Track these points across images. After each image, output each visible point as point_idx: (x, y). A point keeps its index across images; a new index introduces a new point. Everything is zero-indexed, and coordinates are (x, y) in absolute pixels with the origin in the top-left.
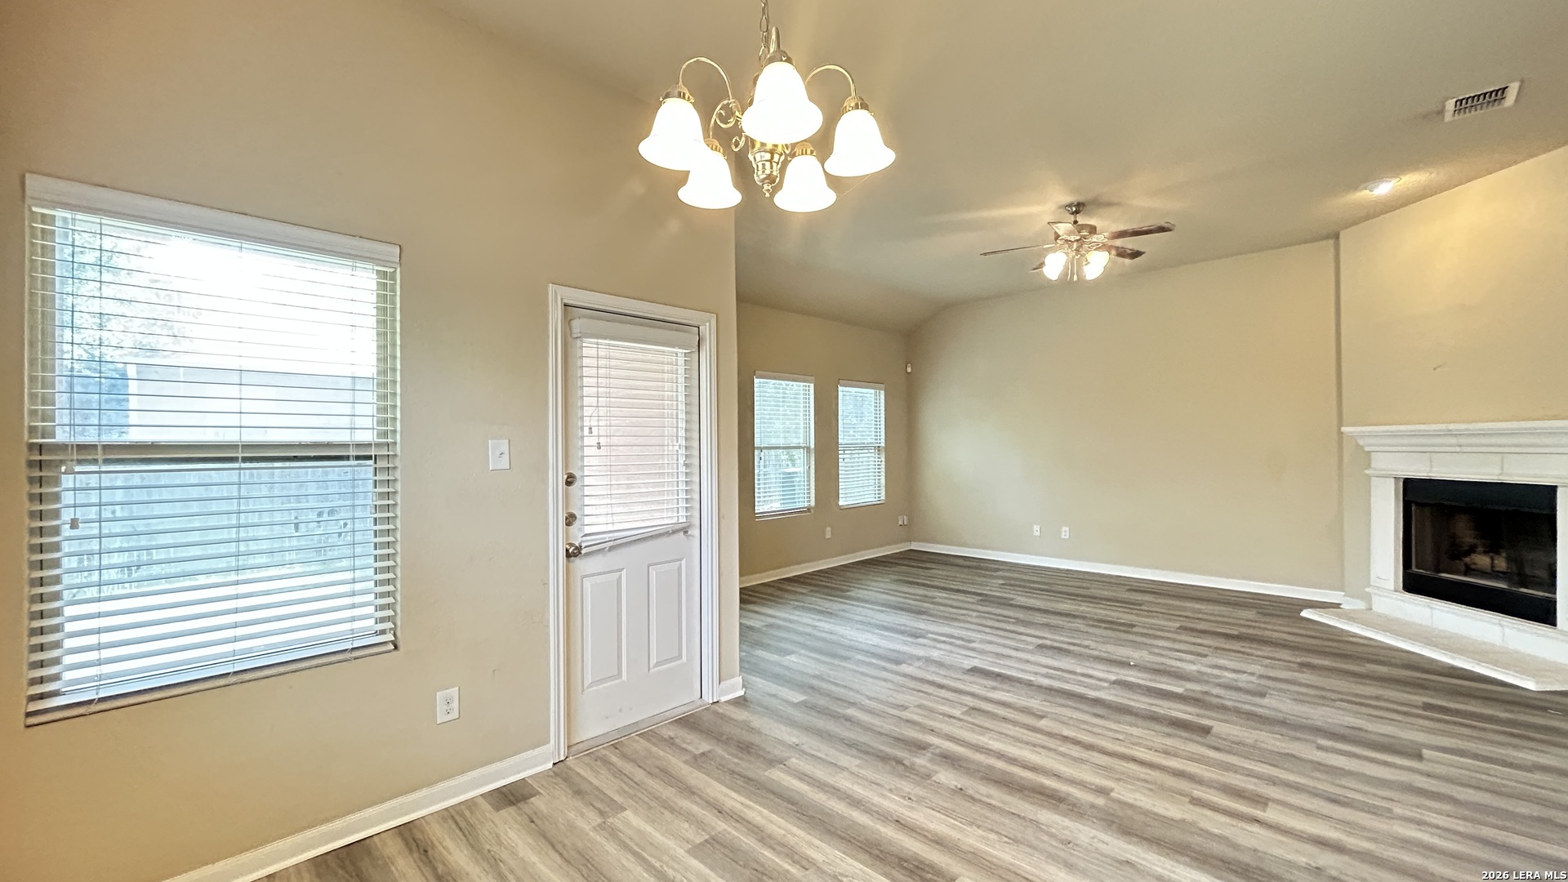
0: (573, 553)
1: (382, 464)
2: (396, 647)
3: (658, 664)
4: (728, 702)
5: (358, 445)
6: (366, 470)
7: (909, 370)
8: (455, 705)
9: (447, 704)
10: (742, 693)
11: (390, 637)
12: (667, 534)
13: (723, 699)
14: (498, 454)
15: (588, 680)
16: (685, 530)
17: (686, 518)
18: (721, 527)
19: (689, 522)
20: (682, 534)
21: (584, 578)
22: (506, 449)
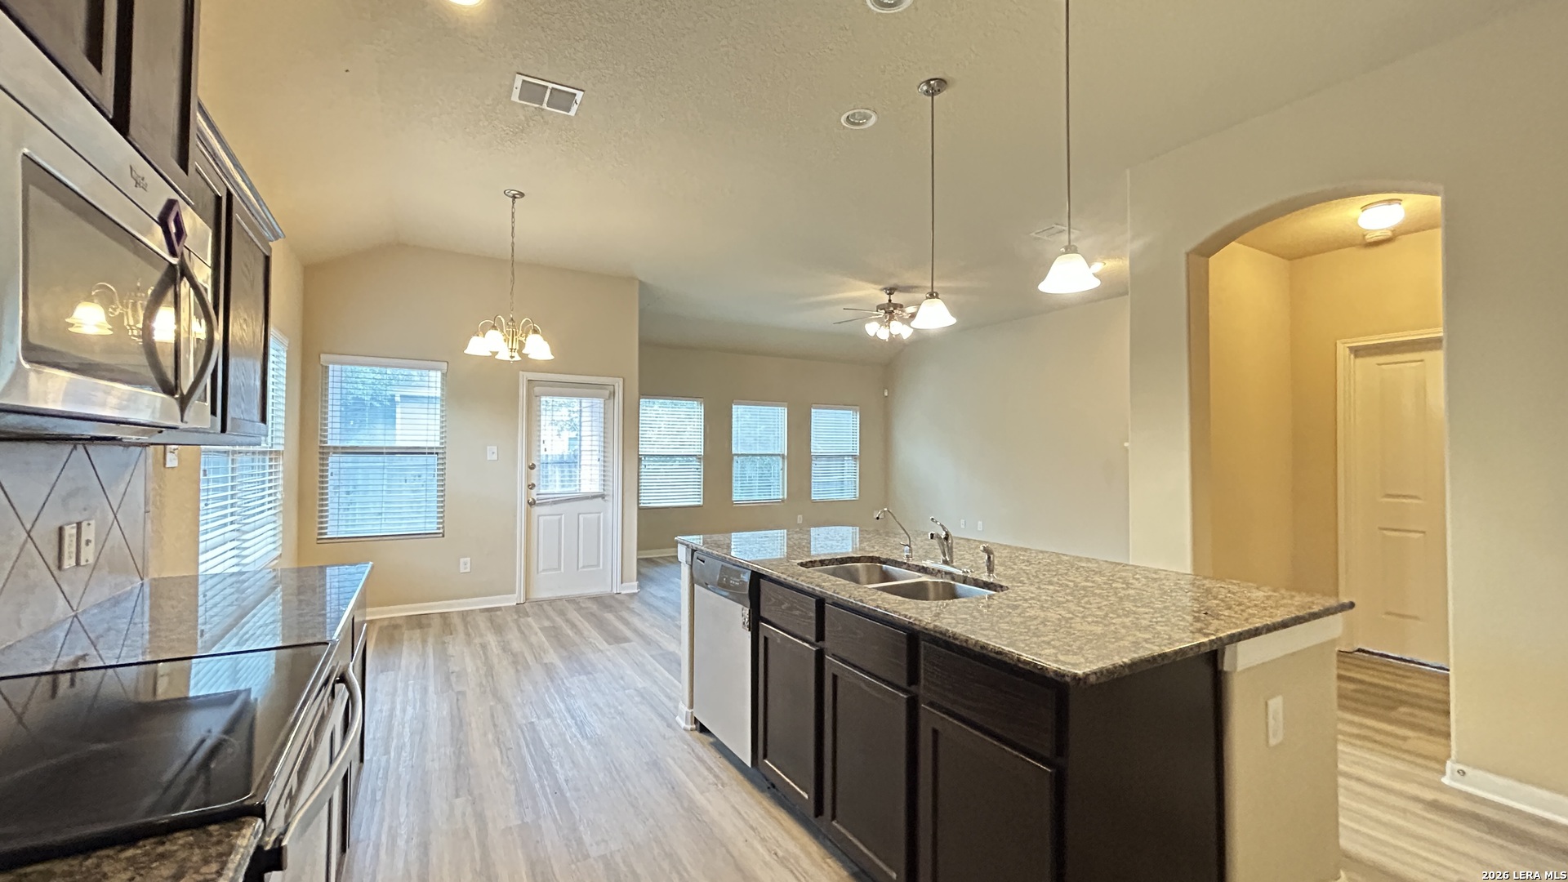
0: (532, 504)
1: (441, 456)
2: (443, 536)
3: (584, 567)
4: (626, 594)
5: (429, 448)
6: (433, 459)
7: (886, 394)
8: (469, 565)
9: (465, 564)
10: (636, 591)
11: (441, 531)
12: (587, 498)
13: (623, 592)
14: (492, 453)
15: (541, 568)
16: (602, 496)
17: (604, 490)
18: (625, 496)
19: (605, 493)
20: (600, 499)
21: (539, 516)
22: (496, 451)
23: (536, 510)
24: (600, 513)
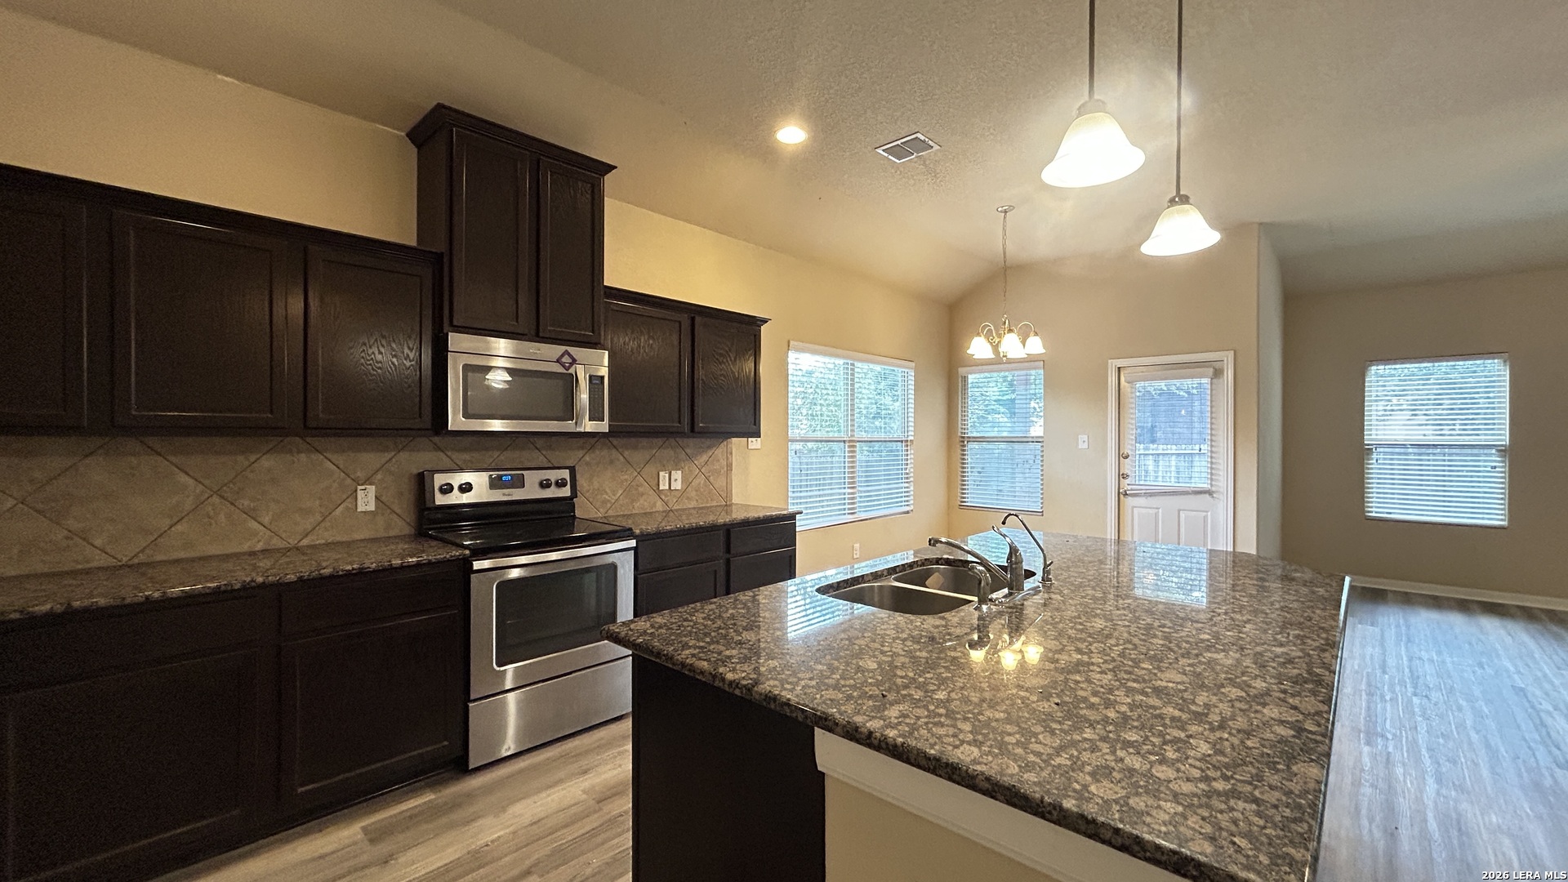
0: (1123, 494)
2: (1043, 515)
11: (1042, 510)
12: (1191, 493)
14: (1083, 442)
16: (1210, 493)
17: (1212, 485)
18: (1238, 495)
19: (1214, 489)
20: (1207, 495)
21: (1133, 507)
22: (1086, 440)
23: (1129, 502)
24: (1207, 512)
